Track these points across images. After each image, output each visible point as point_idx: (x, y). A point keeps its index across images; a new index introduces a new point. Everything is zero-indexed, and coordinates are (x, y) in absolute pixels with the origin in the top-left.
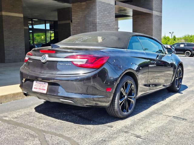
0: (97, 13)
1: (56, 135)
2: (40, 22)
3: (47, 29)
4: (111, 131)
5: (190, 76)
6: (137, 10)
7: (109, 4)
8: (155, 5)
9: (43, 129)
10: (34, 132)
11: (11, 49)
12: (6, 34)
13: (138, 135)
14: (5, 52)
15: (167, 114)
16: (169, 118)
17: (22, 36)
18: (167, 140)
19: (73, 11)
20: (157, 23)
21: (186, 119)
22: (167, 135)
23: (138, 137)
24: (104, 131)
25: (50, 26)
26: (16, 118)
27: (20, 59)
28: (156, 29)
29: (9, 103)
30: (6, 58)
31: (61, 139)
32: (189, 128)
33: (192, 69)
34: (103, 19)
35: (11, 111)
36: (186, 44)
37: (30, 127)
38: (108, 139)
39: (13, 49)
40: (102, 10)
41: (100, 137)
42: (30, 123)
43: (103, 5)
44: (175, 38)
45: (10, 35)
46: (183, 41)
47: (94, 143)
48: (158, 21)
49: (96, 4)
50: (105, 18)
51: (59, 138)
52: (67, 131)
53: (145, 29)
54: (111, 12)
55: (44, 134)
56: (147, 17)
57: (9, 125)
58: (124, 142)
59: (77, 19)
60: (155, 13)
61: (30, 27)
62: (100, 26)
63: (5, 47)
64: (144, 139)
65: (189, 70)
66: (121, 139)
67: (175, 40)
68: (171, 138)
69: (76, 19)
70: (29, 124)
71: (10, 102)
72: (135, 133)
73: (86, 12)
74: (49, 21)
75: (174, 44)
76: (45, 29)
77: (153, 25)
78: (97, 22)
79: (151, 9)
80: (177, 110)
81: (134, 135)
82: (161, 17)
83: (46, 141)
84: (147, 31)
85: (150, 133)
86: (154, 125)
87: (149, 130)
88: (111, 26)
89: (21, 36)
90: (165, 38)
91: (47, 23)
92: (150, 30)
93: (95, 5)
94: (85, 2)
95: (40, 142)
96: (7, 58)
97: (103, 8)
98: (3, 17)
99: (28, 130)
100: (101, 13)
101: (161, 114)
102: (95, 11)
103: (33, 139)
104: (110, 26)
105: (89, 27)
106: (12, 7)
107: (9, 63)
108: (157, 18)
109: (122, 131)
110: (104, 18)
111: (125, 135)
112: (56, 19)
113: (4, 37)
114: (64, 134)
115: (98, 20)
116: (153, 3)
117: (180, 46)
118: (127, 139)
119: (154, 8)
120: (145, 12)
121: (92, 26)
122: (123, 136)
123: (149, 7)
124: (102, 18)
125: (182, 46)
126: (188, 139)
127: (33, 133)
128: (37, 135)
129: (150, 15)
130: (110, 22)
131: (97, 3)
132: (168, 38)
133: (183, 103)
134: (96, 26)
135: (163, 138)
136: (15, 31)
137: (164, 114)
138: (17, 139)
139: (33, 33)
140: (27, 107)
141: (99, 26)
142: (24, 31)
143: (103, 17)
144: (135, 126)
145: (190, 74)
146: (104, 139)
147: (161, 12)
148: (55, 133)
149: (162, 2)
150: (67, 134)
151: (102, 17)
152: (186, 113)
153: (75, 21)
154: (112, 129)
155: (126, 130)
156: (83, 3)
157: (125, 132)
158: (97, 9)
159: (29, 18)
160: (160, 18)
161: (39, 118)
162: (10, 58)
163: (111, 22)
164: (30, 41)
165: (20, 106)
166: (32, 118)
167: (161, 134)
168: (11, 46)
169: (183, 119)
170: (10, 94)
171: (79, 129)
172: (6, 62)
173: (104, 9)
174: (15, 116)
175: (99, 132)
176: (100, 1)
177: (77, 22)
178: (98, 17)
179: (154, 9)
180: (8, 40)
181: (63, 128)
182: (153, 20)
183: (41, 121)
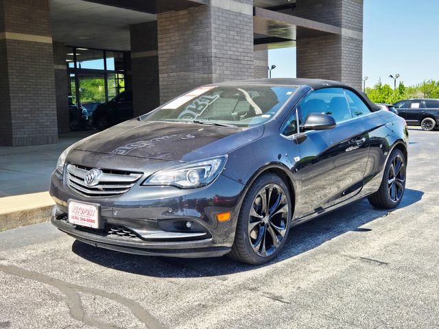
0: (213, 33)
1: (103, 294)
2: (93, 53)
3: (108, 69)
4: (222, 288)
5: (420, 173)
6: (304, 26)
7: (240, 13)
8: (347, 15)
9: (79, 283)
10: (58, 290)
11: (25, 115)
12: (13, 81)
13: (277, 294)
14: (13, 122)
15: (348, 253)
16: (351, 262)
17: (50, 87)
18: (336, 305)
19: (161, 31)
20: (351, 55)
21: (387, 264)
22: (338, 295)
23: (276, 298)
24: (207, 287)
25: (116, 63)
26: (24, 261)
27: (47, 137)
28: (349, 69)
29: (12, 231)
30: (14, 136)
31: (113, 303)
32: (388, 281)
33: (429, 158)
34: (227, 48)
35: (13, 247)
36: (424, 103)
37: (51, 281)
38: (212, 303)
39: (30, 115)
40: (225, 28)
41: (197, 299)
42: (52, 271)
43: (227, 16)
44: (402, 89)
45: (24, 83)
46: (420, 95)
47: (181, 311)
48: (354, 50)
49: (210, 14)
50: (231, 45)
51: (110, 301)
52: (129, 288)
53: (325, 70)
54: (245, 31)
55: (80, 293)
56: (328, 41)
57: (7, 276)
58: (244, 309)
59: (169, 47)
60: (346, 33)
61: (72, 65)
62: (220, 64)
63: (12, 110)
64: (287, 303)
65: (421, 159)
66: (239, 302)
67: (401, 93)
68: (346, 300)
69: (166, 47)
70: (49, 273)
71: (14, 229)
72: (272, 291)
73: (188, 32)
74: (114, 53)
75: (397, 103)
76: (103, 69)
77: (342, 60)
78: (213, 55)
79: (338, 24)
80: (372, 244)
81: (268, 296)
82: (361, 41)
83: (82, 307)
84: (328, 73)
85: (305, 292)
86: (314, 275)
87: (303, 285)
88: (245, 62)
89: (48, 87)
90: (380, 89)
91: (110, 57)
92: (335, 72)
93: (208, 17)
94: (186, 9)
95: (68, 309)
96: (17, 134)
97: (225, 24)
98: (7, 44)
99: (47, 285)
100: (221, 35)
101: (336, 252)
102: (208, 30)
103: (54, 303)
104: (242, 62)
105: (195, 65)
106: (27, 21)
107: (22, 146)
108: (351, 44)
109: (245, 288)
110: (228, 44)
111: (251, 294)
112: (129, 48)
113: (10, 89)
114: (122, 294)
115: (214, 50)
116: (343, 11)
117: (410, 106)
118: (251, 304)
119: (343, 20)
120: (324, 30)
121: (201, 64)
122: (244, 298)
123: (332, 18)
124: (223, 46)
125: (415, 106)
126: (381, 303)
127: (56, 291)
128: (64, 296)
129: (335, 38)
130: (243, 54)
131: (212, 12)
132: (387, 87)
133: (390, 230)
134: (211, 64)
135: (329, 300)
136: (35, 75)
137: (343, 253)
138: (21, 302)
139: (76, 79)
140: (51, 240)
141: (217, 63)
142: (54, 76)
143: (227, 42)
144: (274, 277)
145: (420, 169)
146: (203, 303)
147: (361, 30)
148: (103, 292)
149: (362, 7)
150: (129, 294)
151: (222, 44)
152: (391, 251)
153: (165, 52)
154: (225, 282)
155: (253, 286)
156: (182, 12)
157: (250, 290)
158: (213, 25)
159: (67, 46)
160: (358, 43)
161: (73, 262)
162: (22, 136)
163: (245, 54)
164: (70, 97)
165: (36, 237)
166: (59, 261)
167: (326, 292)
168: (26, 110)
169: (382, 263)
170: (16, 213)
171: (154, 284)
172: (14, 145)
173: (228, 24)
174: (23, 257)
175: (195, 289)
176: (219, 8)
177: (169, 55)
178: (214, 42)
179: (346, 24)
180: (20, 95)
181: (121, 281)
182: (342, 48)
183: (77, 268)
